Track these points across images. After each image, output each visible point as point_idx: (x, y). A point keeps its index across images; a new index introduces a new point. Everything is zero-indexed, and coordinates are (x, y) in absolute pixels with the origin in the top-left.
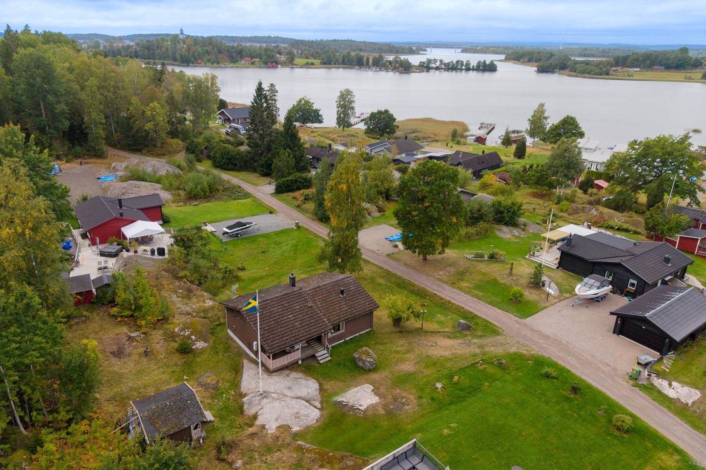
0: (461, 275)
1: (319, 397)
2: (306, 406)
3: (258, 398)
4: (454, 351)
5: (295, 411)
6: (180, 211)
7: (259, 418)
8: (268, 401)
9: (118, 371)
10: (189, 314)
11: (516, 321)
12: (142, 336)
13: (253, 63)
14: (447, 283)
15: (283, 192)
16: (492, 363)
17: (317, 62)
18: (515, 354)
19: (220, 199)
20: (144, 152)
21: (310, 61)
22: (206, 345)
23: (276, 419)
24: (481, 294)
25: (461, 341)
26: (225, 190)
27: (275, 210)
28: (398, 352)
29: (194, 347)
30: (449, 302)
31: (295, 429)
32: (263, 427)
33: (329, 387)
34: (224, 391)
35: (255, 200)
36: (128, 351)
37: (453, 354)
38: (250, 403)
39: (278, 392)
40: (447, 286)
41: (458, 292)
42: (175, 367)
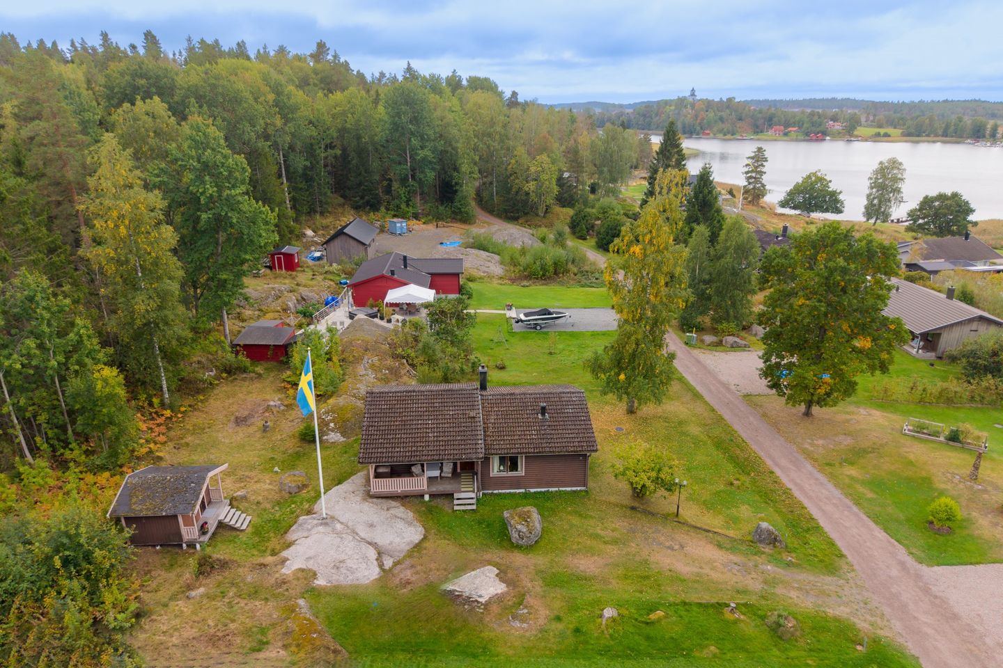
0: (856, 455)
1: (404, 555)
3: (315, 522)
4: (706, 570)
7: (293, 548)
8: (323, 530)
9: (221, 438)
11: (902, 564)
13: (786, 134)
14: (816, 460)
16: (763, 618)
18: (837, 619)
21: (882, 131)
22: (342, 439)
23: (308, 559)
24: (870, 495)
25: (738, 559)
29: (325, 438)
30: (787, 492)
31: (320, 582)
32: (284, 561)
33: (432, 546)
34: (299, 500)
36: (254, 420)
37: (698, 575)
39: (350, 524)
40: (810, 468)
41: (823, 480)
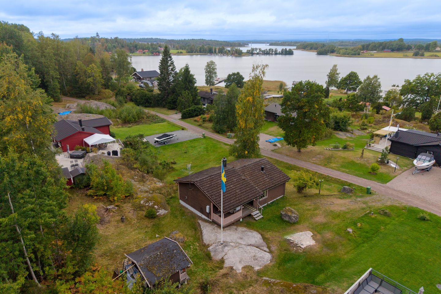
0: (329, 159)
1: (265, 244)
2: (258, 251)
3: (220, 247)
5: (253, 254)
6: (121, 131)
7: (226, 261)
8: (229, 249)
9: (103, 234)
10: (147, 192)
11: (381, 185)
12: (116, 208)
13: (144, 53)
14: (321, 165)
15: (187, 118)
16: (379, 213)
17: (184, 51)
19: (146, 123)
20: (87, 98)
21: (180, 51)
22: (167, 212)
23: (240, 262)
25: (349, 200)
26: (148, 117)
27: (185, 128)
28: (309, 210)
29: (158, 214)
30: (328, 176)
31: (257, 268)
32: (232, 268)
33: (269, 236)
34: (190, 243)
35: (169, 123)
36: (107, 219)
37: (348, 209)
38: (215, 251)
39: (234, 241)
40: (322, 167)
41: (331, 170)
42: (147, 228)
